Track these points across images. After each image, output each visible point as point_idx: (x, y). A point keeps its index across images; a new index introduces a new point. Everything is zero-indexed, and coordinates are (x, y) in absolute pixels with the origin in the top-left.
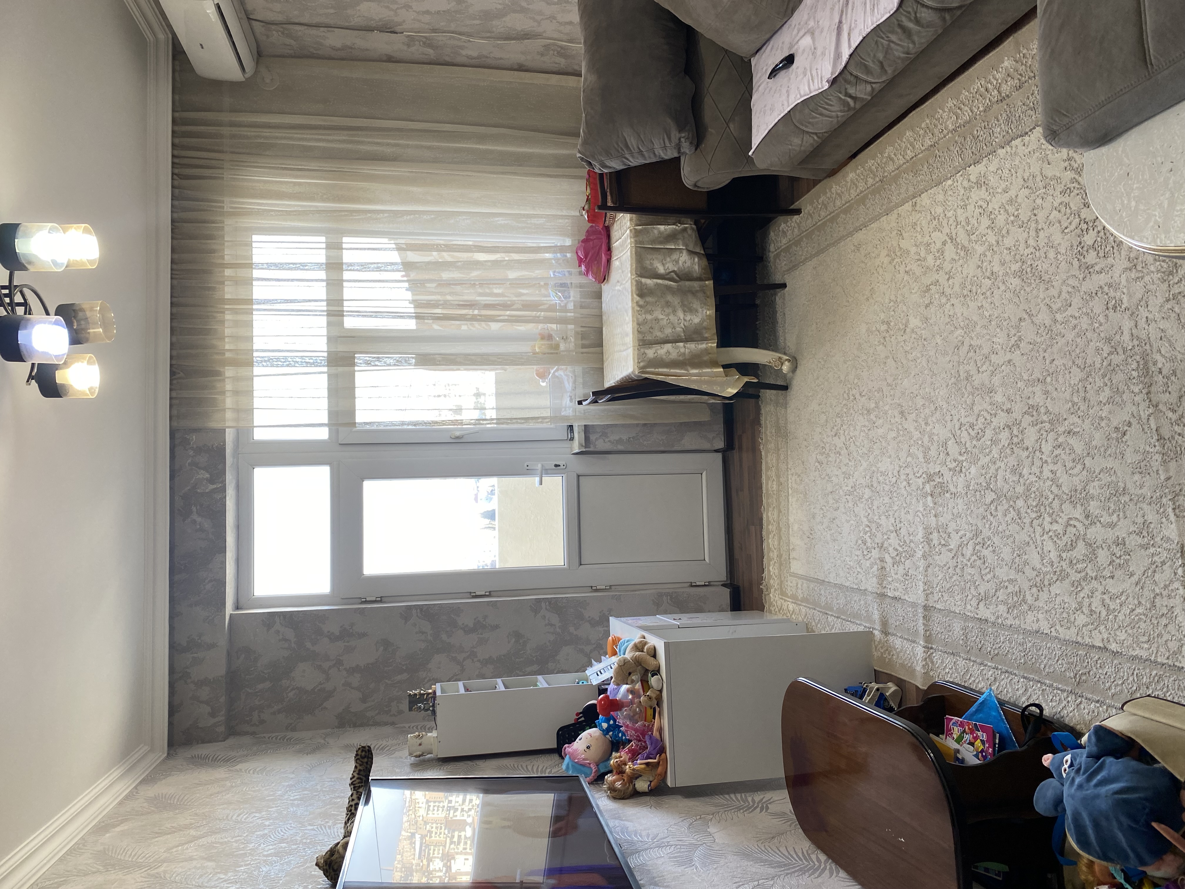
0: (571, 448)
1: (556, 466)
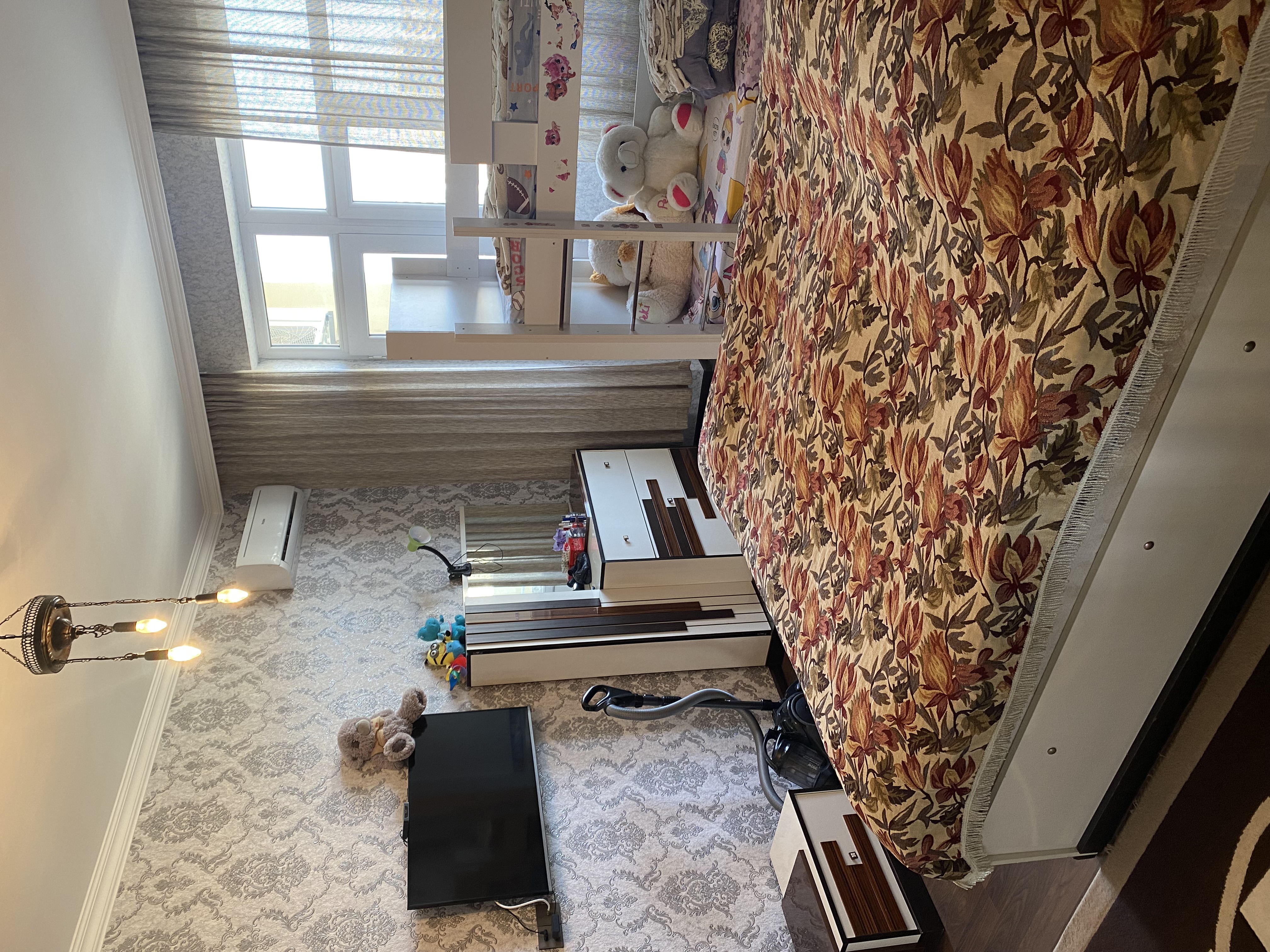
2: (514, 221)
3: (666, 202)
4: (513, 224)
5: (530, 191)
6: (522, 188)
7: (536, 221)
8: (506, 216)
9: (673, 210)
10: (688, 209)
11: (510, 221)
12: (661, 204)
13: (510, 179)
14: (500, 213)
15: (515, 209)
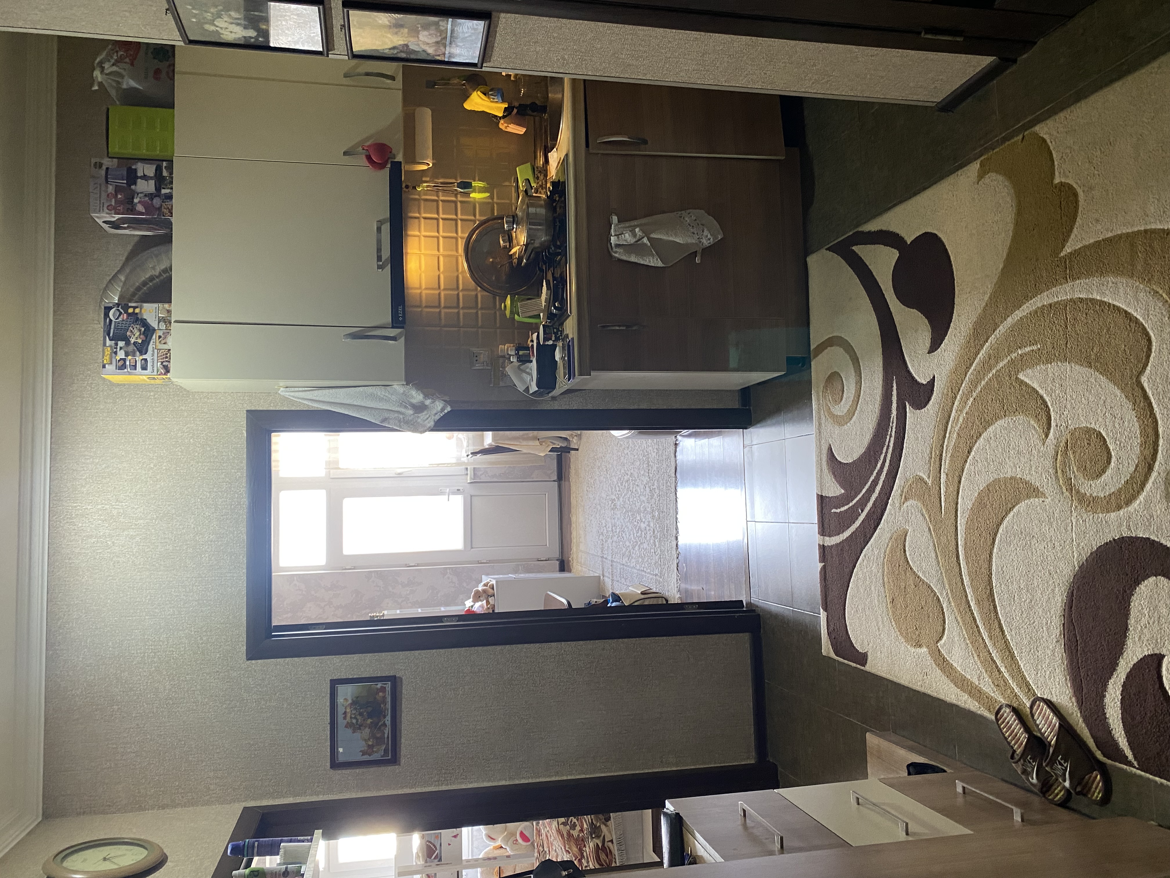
0: (467, 479)
1: (458, 490)
2: (431, 864)
3: (517, 840)
4: (429, 866)
5: (438, 847)
6: (434, 846)
7: (442, 863)
8: (426, 862)
9: (521, 845)
10: (529, 843)
11: (428, 864)
12: (515, 842)
13: (428, 841)
14: (422, 860)
15: (430, 858)
